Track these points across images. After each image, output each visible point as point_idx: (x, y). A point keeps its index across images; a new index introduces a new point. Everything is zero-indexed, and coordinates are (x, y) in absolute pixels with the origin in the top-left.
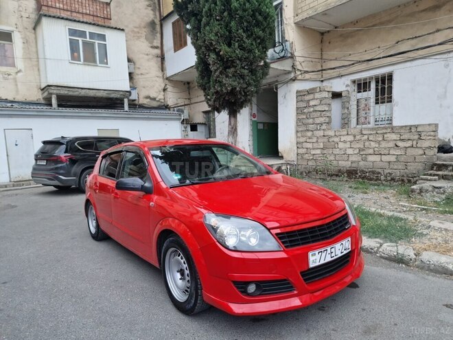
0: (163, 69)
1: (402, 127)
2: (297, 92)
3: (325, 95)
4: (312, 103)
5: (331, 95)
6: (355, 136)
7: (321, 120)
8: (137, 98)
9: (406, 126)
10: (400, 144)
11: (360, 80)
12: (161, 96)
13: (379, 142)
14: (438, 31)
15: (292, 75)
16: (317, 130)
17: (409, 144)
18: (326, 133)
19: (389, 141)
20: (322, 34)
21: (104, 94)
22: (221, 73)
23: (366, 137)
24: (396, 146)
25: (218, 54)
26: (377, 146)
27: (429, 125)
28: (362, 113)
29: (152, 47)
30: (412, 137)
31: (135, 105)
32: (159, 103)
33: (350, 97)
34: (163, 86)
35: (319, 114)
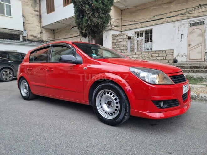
0: (40, 22)
1: (159, 51)
2: (112, 35)
3: (125, 37)
4: (119, 40)
5: (127, 37)
6: (139, 55)
7: (124, 48)
8: (26, 36)
9: (161, 51)
10: (158, 58)
11: (138, 32)
12: (39, 36)
13: (149, 58)
14: (171, 12)
15: (110, 27)
16: (122, 52)
17: (162, 58)
18: (126, 54)
19: (154, 57)
20: (122, 11)
21: (9, 32)
22: (91, 15)
23: (144, 55)
24: (157, 59)
25: (90, 5)
26: (149, 59)
27: (171, 50)
28: (139, 46)
29: (34, 10)
30: (163, 55)
31: (25, 39)
32: (38, 39)
33: (134, 39)
34: (40, 31)
35: (122, 45)
